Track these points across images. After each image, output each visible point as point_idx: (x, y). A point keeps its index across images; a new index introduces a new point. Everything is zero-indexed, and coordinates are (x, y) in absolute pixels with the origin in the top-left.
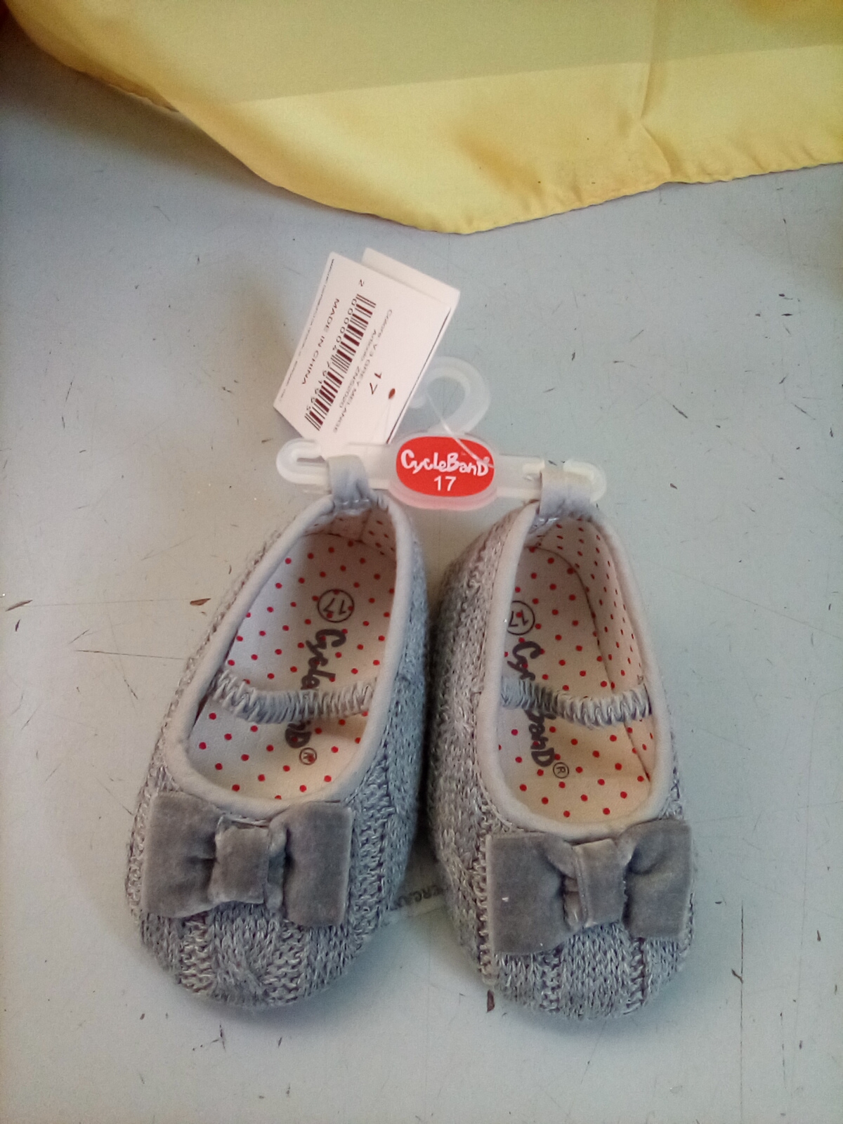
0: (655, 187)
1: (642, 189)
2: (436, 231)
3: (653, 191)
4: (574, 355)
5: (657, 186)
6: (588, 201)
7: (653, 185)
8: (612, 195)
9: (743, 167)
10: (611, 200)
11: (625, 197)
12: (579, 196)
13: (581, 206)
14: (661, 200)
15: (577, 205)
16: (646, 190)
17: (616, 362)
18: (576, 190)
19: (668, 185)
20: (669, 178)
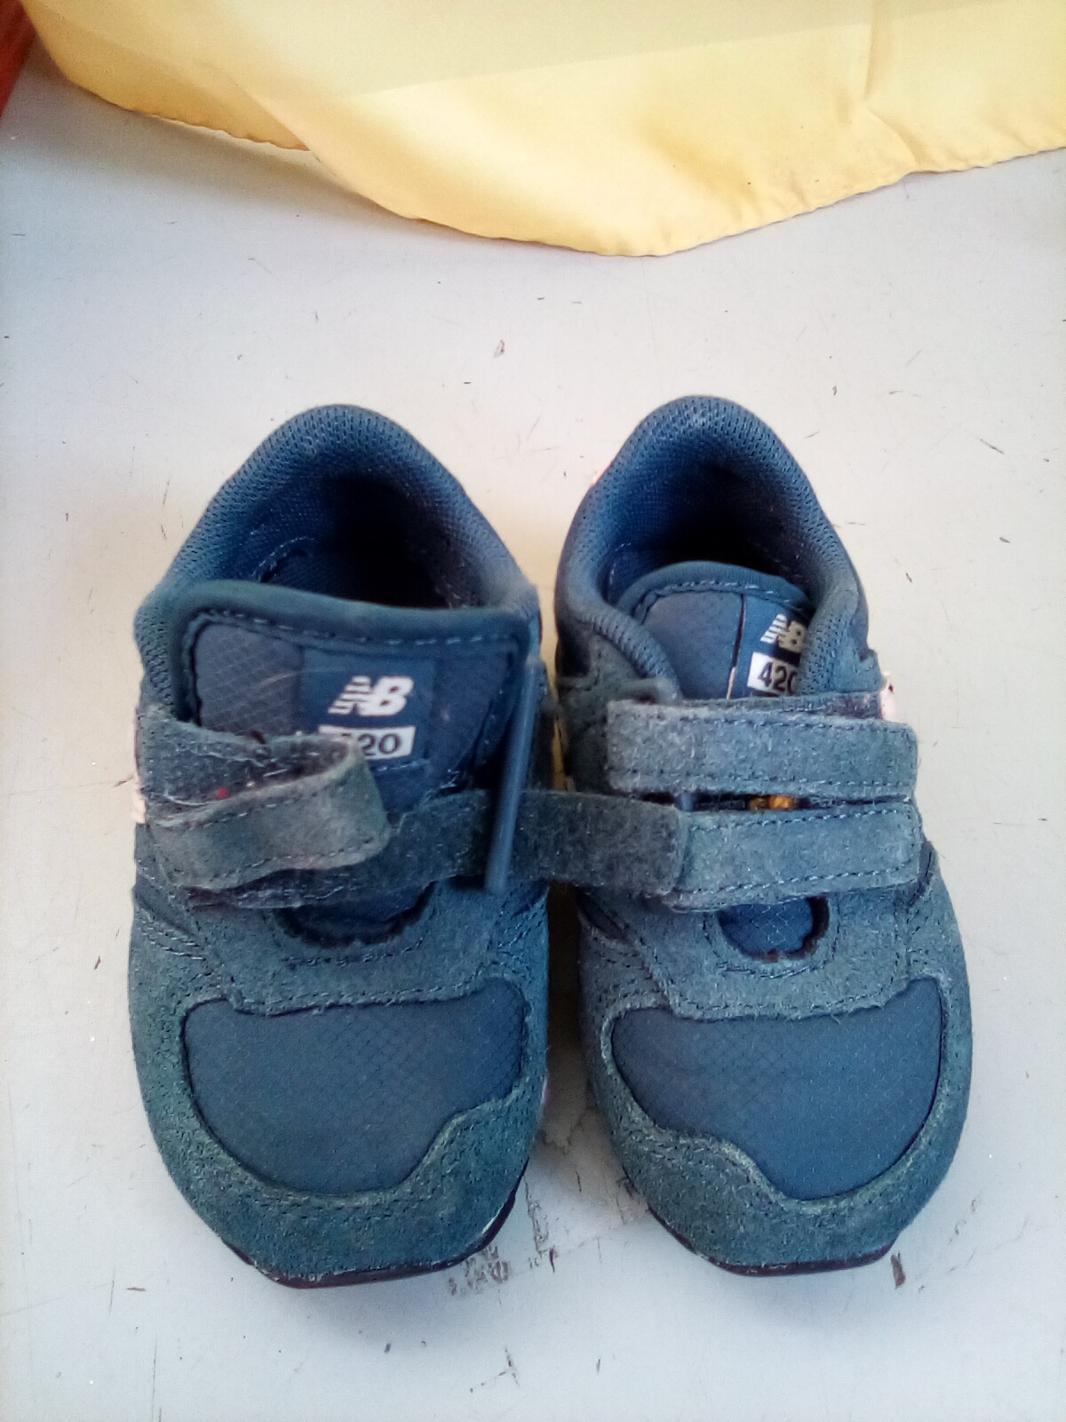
0: (896, 180)
1: (881, 183)
2: (624, 254)
3: (895, 185)
4: (835, 389)
5: (900, 178)
6: (815, 203)
7: (895, 178)
8: (842, 194)
9: (1004, 148)
10: (843, 200)
11: (861, 194)
12: (801, 196)
13: (806, 210)
14: (908, 197)
15: (800, 209)
16: (886, 184)
17: (892, 393)
18: (796, 189)
19: (914, 175)
20: (914, 167)
